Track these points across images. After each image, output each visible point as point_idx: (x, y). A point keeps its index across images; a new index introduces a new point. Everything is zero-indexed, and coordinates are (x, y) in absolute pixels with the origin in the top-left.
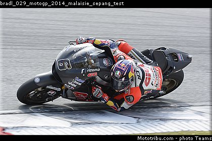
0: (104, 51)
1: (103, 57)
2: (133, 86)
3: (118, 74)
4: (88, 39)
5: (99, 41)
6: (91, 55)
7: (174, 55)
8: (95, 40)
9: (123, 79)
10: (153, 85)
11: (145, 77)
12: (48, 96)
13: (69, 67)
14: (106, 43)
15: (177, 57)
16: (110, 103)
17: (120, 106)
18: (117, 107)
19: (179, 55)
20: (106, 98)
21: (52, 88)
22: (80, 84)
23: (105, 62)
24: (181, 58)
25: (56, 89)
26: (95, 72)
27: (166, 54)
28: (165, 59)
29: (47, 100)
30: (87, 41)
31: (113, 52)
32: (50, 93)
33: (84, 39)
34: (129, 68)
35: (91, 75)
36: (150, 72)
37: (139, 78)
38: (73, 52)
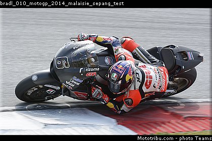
0: (106, 48)
1: (105, 55)
2: (132, 88)
3: (114, 76)
4: (90, 36)
5: (101, 38)
6: (91, 52)
7: (184, 54)
8: (97, 37)
9: (120, 82)
10: (155, 87)
11: (146, 79)
12: (47, 95)
13: (66, 65)
14: (109, 41)
15: (186, 56)
16: (111, 105)
17: (120, 109)
18: (117, 109)
19: (189, 53)
20: (107, 99)
21: (50, 86)
22: (78, 84)
23: (107, 60)
24: (191, 57)
25: (55, 87)
26: (94, 71)
27: (175, 52)
28: (173, 58)
29: (46, 98)
30: (89, 38)
31: (115, 51)
32: (49, 92)
33: (86, 36)
34: (127, 70)
35: (90, 75)
36: (152, 74)
37: (138, 81)
38: (72, 50)
